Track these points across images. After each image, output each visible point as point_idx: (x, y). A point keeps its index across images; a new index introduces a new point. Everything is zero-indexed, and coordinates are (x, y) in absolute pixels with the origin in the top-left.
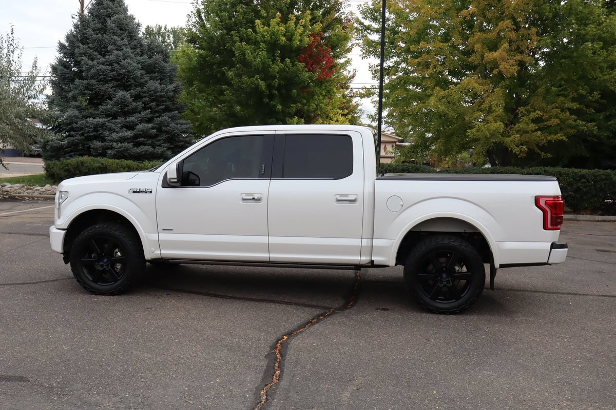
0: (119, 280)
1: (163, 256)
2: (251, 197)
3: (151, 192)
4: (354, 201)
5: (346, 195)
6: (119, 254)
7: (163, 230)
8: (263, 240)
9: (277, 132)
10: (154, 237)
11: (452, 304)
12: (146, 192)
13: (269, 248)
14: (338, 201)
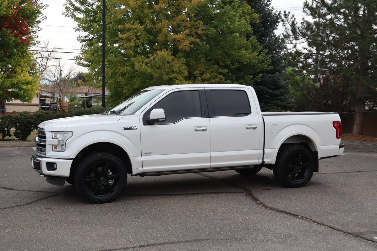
0: (114, 191)
1: (144, 171)
2: (202, 129)
3: (137, 129)
4: (255, 128)
5: (251, 125)
6: (111, 173)
7: (145, 153)
8: (207, 155)
9: (206, 89)
10: (139, 158)
11: (301, 181)
12: (134, 129)
13: (210, 159)
14: (247, 128)
